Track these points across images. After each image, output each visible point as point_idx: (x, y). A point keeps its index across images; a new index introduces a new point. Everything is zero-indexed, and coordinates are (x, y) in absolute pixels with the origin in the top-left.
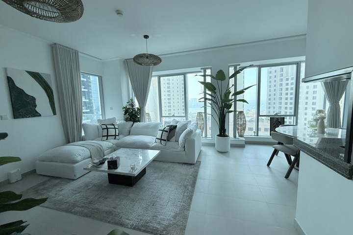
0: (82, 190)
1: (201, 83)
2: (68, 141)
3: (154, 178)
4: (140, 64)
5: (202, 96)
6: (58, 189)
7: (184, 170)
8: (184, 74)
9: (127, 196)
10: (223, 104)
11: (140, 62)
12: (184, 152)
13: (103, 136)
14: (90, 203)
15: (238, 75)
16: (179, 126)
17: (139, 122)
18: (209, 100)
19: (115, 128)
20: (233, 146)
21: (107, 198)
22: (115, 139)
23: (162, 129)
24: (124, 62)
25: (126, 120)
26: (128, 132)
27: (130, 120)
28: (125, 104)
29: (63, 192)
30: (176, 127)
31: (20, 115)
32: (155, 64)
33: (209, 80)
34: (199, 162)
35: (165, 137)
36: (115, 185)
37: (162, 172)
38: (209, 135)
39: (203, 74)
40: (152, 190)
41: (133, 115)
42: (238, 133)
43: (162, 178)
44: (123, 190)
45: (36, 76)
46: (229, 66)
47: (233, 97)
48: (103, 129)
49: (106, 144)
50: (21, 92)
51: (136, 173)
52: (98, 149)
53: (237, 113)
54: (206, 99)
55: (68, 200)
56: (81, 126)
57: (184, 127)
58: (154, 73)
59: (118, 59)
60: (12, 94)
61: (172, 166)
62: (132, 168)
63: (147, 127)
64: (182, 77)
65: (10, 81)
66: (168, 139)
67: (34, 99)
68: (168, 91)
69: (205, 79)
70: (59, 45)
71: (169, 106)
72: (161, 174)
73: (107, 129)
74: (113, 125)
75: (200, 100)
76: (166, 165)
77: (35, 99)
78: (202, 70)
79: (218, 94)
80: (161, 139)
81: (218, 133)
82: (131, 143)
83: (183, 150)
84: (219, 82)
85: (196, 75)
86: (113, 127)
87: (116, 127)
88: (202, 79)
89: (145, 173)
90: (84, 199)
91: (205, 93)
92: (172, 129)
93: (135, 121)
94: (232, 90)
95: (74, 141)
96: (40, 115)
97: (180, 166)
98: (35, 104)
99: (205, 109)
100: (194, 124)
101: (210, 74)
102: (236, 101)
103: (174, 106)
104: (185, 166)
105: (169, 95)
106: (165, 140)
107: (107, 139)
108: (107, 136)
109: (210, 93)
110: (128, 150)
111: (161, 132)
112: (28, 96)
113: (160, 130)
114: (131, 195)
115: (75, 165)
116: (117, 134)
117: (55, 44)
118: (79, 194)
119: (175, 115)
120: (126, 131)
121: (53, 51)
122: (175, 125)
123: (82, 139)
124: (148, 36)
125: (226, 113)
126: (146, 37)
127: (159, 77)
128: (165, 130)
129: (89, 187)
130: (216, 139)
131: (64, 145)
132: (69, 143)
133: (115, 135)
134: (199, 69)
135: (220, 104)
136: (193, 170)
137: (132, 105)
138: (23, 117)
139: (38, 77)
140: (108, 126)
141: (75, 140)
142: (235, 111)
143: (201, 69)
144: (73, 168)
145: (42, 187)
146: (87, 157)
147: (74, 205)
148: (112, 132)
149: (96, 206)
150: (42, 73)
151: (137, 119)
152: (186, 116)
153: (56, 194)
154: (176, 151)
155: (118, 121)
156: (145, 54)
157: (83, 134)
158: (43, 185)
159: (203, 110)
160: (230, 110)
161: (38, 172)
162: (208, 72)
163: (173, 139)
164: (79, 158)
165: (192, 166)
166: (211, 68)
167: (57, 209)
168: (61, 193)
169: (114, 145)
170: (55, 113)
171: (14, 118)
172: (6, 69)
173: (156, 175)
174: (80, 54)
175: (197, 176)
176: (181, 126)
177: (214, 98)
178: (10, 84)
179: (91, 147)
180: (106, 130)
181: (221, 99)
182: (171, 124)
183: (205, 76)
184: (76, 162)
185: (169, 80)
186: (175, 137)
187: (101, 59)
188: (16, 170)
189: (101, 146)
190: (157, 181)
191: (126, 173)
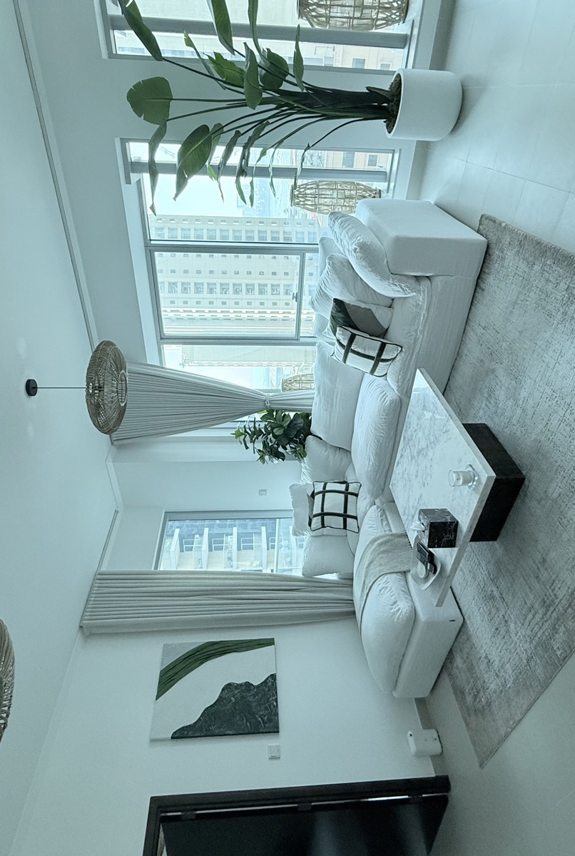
0: (502, 612)
1: (181, 184)
2: (349, 615)
3: (510, 403)
4: (122, 412)
5: (228, 181)
6: (483, 666)
7: (501, 289)
8: (151, 249)
9: (555, 501)
10: (265, 95)
11: (116, 415)
12: (438, 281)
13: (345, 527)
14: (547, 604)
15: (145, 12)
16: (336, 293)
17: (308, 415)
18: (245, 157)
19: (324, 492)
20: (440, 59)
21: (544, 560)
22: (356, 495)
23: (343, 351)
24: (120, 447)
25: (300, 454)
26: (338, 455)
27: (302, 442)
28: (250, 453)
29: (494, 656)
30: (339, 304)
31: (270, 720)
32: (119, 364)
33: (169, 152)
34: (486, 224)
35: (372, 347)
36: (507, 525)
37: (493, 371)
38: (384, 162)
39: (146, 177)
40: (555, 422)
41: (286, 434)
42: (389, 22)
43: (517, 377)
44: (531, 508)
45: (169, 678)
46: (112, 55)
47: (238, 42)
48: (323, 526)
49: (371, 525)
50: (209, 713)
51: (486, 473)
52: (383, 552)
53: (305, 24)
54: (242, 171)
55: (524, 656)
56: (310, 581)
57: (342, 270)
58: (152, 359)
59: (110, 464)
60: (217, 731)
61: (479, 331)
62: (466, 482)
63: (328, 396)
64: (161, 259)
65: (183, 734)
66: (380, 333)
67: (228, 687)
68: (211, 291)
69: (167, 168)
70: (82, 619)
71: (261, 292)
72: (500, 372)
73: (323, 514)
74: (313, 495)
75: (247, 199)
76: (473, 351)
77: (230, 685)
78: (134, 177)
79: (225, 117)
80: (378, 359)
81: (381, 124)
82: (378, 455)
83: (426, 283)
84: (175, 109)
85: (152, 208)
86: (318, 498)
87: (319, 487)
88: (167, 181)
89: (485, 427)
90: (530, 616)
91: (222, 169)
92: (344, 316)
93: (307, 431)
94: (209, 45)
95: (351, 602)
96: (273, 677)
97: (484, 299)
98: (241, 685)
99: (280, 172)
100: (336, 228)
101: (146, 146)
102: (254, 31)
103: (261, 273)
104: (491, 281)
105: (224, 289)
106: (383, 346)
107: (355, 518)
108: (345, 516)
109: (219, 151)
110: (397, 471)
111: (351, 355)
112: (220, 698)
113: (345, 360)
114: (555, 490)
115: (422, 617)
116: (343, 487)
117: (81, 627)
118: (512, 626)
119: (295, 290)
120: (334, 459)
121: (101, 635)
122: (332, 304)
123: (348, 580)
124: (29, 382)
125: (301, 83)
126: (31, 388)
127: (163, 338)
128: (345, 343)
129: (496, 593)
130: (405, 136)
131: (358, 629)
132: (354, 613)
133: (346, 493)
134: (129, 192)
135: (265, 111)
136: (510, 254)
137: (256, 433)
138: (277, 714)
139: (170, 673)
140: (317, 510)
141: (349, 598)
142: (297, 35)
143: (128, 181)
144: (430, 625)
145: (469, 699)
146: (403, 583)
147: (545, 645)
148: (334, 502)
149: (562, 593)
150: (162, 664)
151: (301, 422)
152: (300, 251)
153: (498, 676)
154: (428, 310)
155: (303, 477)
156: (90, 396)
157: (333, 577)
158: (463, 693)
159: (284, 184)
160: (290, 62)
161: (424, 693)
162: (139, 151)
163: (381, 315)
164: (404, 606)
165: (496, 253)
166: (124, 141)
167: (545, 685)
168: (497, 663)
169: (377, 501)
170: (270, 642)
171: (278, 732)
172: (153, 741)
173: (501, 394)
174: (104, 569)
175: (539, 243)
176: (338, 284)
177: (238, 134)
178: (190, 734)
179: (375, 570)
180: (325, 517)
181: (242, 104)
182: (328, 317)
183: (153, 169)
184: (414, 614)
185: (172, 285)
186: (374, 309)
187: (116, 512)
188: (411, 740)
189: (375, 540)
190: (523, 394)
191: (480, 501)
